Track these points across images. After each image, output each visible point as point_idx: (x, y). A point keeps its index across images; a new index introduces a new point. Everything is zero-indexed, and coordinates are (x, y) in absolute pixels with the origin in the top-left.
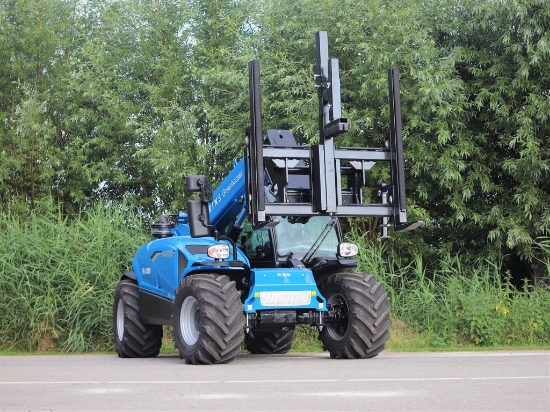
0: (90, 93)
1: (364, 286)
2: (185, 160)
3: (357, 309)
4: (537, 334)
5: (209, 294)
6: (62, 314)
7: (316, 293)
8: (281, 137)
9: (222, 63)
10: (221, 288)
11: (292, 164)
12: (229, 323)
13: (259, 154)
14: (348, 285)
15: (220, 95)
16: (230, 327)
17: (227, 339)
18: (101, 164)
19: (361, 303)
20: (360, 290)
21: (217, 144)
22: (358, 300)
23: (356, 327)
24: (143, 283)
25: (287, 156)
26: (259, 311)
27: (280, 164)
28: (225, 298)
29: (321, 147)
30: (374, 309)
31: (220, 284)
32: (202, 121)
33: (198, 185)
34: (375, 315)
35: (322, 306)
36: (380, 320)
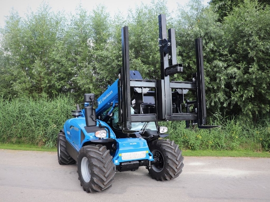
0: (57, 58)
1: (171, 148)
2: (89, 81)
3: (169, 161)
4: (212, 146)
5: (96, 160)
6: (46, 133)
7: (148, 151)
8: (134, 74)
9: (101, 49)
10: (102, 155)
11: (146, 91)
12: (106, 175)
13: (128, 85)
14: (164, 148)
15: (101, 60)
16: (107, 178)
17: (105, 184)
18: (62, 82)
19: (171, 158)
20: (170, 151)
21: (99, 76)
22: (170, 156)
23: (168, 170)
24: (67, 137)
25: (143, 86)
26: (121, 163)
27: (139, 90)
28: (104, 162)
29: (162, 81)
30: (177, 160)
31: (101, 153)
32: (94, 69)
33: (90, 99)
34: (177, 163)
35: (151, 158)
36: (179, 165)
